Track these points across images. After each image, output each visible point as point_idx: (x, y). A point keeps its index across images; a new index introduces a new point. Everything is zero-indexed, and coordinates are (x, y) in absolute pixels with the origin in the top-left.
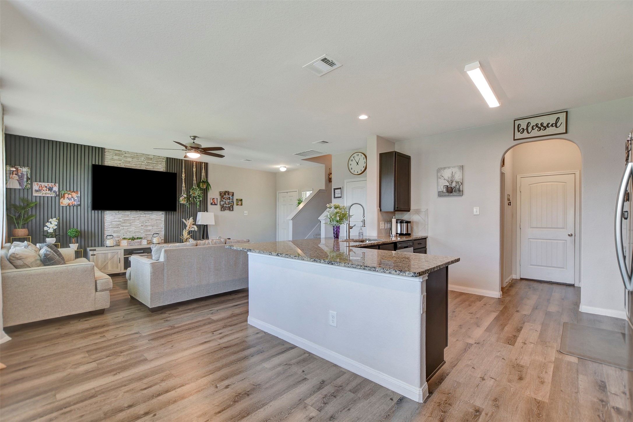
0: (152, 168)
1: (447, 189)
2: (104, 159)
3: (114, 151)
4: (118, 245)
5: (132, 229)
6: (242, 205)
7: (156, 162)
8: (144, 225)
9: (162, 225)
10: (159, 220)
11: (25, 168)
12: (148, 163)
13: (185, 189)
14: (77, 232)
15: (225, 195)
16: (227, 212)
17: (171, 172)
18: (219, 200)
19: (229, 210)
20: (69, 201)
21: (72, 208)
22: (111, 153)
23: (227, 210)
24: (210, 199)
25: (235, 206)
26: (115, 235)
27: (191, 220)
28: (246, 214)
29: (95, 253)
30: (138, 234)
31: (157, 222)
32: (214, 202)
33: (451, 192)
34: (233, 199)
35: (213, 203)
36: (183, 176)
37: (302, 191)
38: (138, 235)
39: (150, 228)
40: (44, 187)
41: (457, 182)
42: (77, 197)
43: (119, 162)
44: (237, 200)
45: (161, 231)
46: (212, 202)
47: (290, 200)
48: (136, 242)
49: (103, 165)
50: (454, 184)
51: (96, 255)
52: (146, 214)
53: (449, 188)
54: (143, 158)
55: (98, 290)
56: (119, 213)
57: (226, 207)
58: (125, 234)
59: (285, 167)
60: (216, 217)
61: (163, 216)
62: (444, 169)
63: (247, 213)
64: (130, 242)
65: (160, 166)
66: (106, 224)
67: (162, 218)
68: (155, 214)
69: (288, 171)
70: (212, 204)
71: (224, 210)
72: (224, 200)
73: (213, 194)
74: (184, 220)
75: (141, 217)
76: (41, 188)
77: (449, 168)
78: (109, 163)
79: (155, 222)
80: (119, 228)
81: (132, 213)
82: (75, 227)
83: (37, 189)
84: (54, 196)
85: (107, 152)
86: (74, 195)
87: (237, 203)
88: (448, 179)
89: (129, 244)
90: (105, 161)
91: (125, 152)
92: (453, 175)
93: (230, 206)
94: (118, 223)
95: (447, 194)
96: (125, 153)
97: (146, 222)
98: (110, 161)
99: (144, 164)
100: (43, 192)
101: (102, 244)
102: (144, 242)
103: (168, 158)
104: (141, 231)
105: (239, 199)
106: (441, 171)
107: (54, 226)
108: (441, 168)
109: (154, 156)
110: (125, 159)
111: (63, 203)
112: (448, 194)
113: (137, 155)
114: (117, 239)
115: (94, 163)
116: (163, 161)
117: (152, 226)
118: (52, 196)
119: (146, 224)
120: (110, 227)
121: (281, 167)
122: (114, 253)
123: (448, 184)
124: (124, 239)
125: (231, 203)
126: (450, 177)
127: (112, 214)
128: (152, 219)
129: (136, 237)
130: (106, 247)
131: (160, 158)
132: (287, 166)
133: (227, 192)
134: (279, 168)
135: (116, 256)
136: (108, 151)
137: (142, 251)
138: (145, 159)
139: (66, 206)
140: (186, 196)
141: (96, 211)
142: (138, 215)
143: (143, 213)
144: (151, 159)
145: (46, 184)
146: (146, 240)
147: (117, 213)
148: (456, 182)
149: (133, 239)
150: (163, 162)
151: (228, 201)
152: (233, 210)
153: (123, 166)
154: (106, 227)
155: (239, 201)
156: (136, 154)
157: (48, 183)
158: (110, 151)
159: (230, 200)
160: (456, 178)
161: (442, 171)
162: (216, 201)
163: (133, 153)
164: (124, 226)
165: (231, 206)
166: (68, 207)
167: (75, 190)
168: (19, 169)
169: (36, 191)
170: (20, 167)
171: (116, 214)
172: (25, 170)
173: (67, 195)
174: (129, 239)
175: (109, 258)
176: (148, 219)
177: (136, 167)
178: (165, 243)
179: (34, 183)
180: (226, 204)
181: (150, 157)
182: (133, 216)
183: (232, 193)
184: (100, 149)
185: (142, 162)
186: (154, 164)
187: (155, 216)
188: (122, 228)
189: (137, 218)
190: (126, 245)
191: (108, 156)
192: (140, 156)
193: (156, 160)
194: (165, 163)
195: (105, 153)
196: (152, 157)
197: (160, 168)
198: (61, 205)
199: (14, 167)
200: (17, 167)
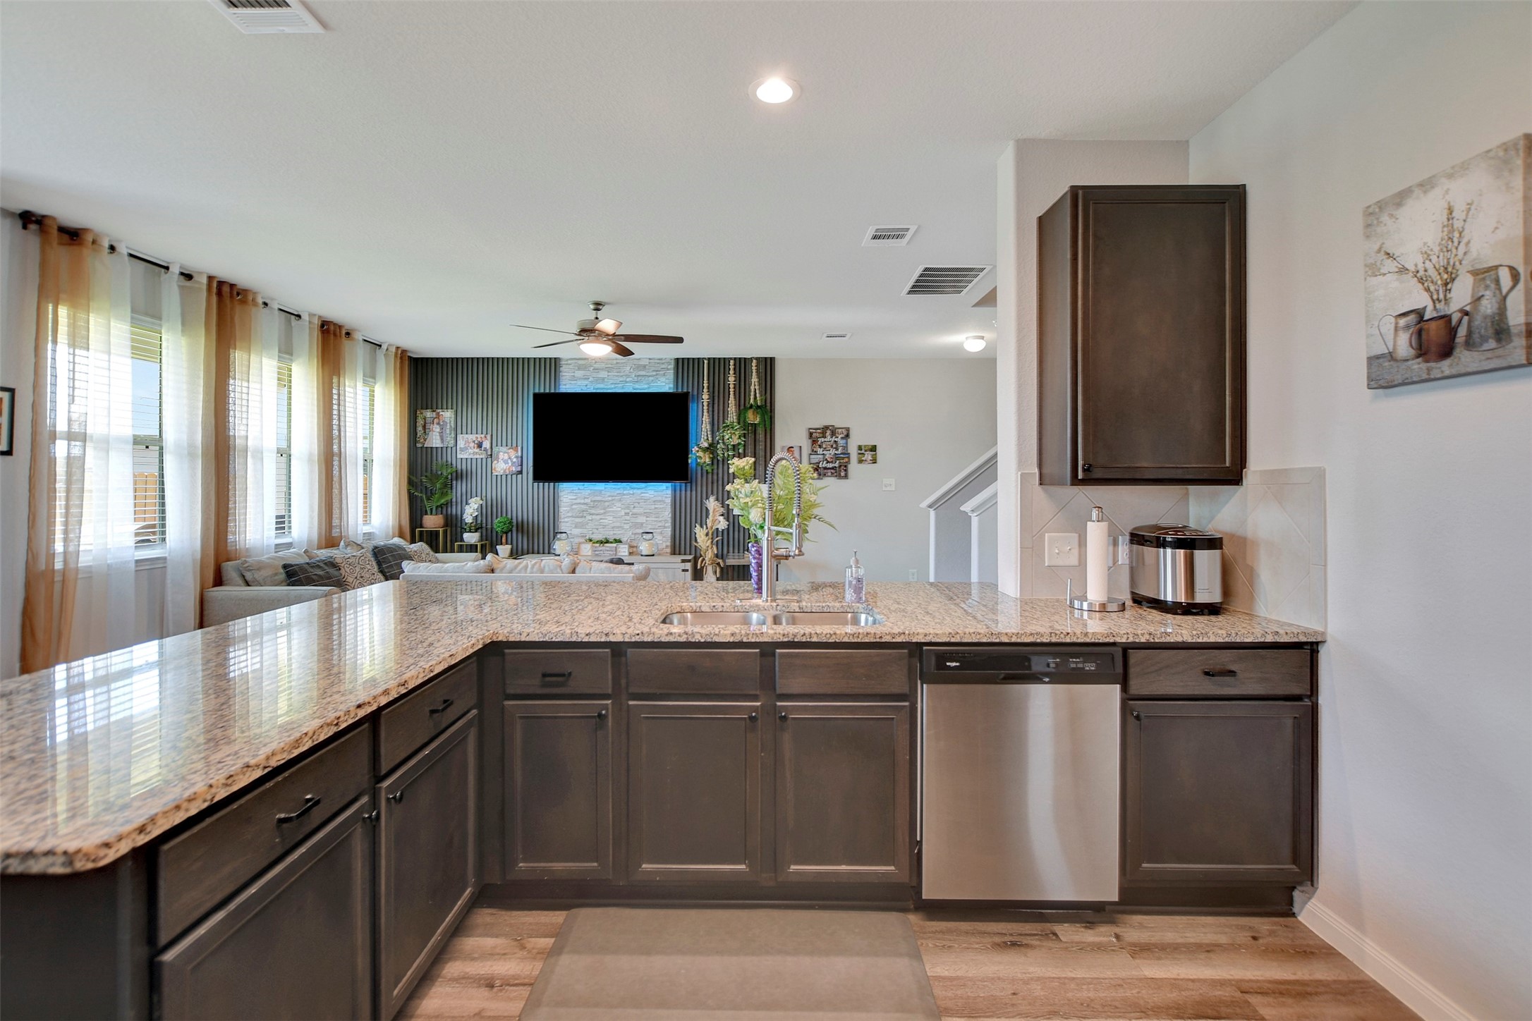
0: (646, 386)
1: (1420, 332)
2: (559, 381)
3: (574, 362)
4: (575, 553)
5: (608, 520)
6: (874, 461)
7: (654, 373)
8: (631, 513)
9: (667, 513)
10: (660, 501)
12: (638, 376)
13: (709, 427)
15: (823, 437)
16: (830, 481)
17: (680, 391)
18: (806, 451)
19: (839, 477)
20: (505, 464)
22: (571, 366)
23: (828, 476)
24: (782, 448)
25: (854, 467)
26: (576, 531)
28: (889, 488)
30: (618, 533)
31: (656, 506)
33: (1446, 351)
34: (845, 447)
36: (705, 397)
39: (642, 519)
40: (472, 443)
41: (1485, 274)
42: (516, 457)
43: (586, 382)
44: (860, 448)
45: (665, 527)
48: (607, 549)
49: (557, 391)
50: (1461, 296)
52: (633, 488)
53: (1433, 325)
54: (628, 368)
56: (585, 486)
57: (826, 468)
58: (595, 531)
59: (982, 338)
61: (669, 492)
62: (1399, 205)
63: (892, 483)
64: (596, 547)
65: (663, 379)
66: (560, 510)
67: (666, 497)
68: (651, 488)
71: (824, 475)
72: (820, 451)
73: (791, 437)
75: (624, 494)
76: (467, 445)
77: (1426, 185)
78: (567, 387)
79: (653, 507)
80: (583, 519)
81: (607, 486)
83: (462, 446)
84: (483, 456)
85: (564, 366)
86: (512, 453)
87: (860, 455)
88: (1421, 267)
89: (594, 553)
90: (561, 383)
92: (1452, 231)
93: (837, 465)
94: (584, 507)
95: (1418, 366)
96: (596, 362)
97: (634, 507)
98: (570, 382)
99: (631, 379)
100: (470, 450)
101: (546, 549)
102: (623, 550)
103: (678, 359)
104: (624, 525)
105: (865, 446)
106: (1379, 223)
108: (1382, 205)
109: (650, 359)
110: (595, 375)
111: (497, 469)
112: (1424, 366)
113: (617, 363)
114: (578, 540)
115: (537, 391)
116: (669, 367)
117: (647, 515)
118: (481, 457)
119: (635, 511)
120: (570, 514)
121: (967, 339)
123: (1419, 299)
124: (589, 540)
125: (843, 458)
126: (1436, 249)
127: (572, 489)
128: (646, 500)
130: (552, 554)
131: (664, 361)
132: (988, 335)
133: (826, 428)
134: (962, 344)
136: (566, 363)
138: (631, 370)
139: (502, 475)
141: (546, 484)
142: (619, 492)
143: (628, 487)
144: (645, 366)
145: (473, 437)
147: (581, 487)
148: (1475, 273)
149: (605, 541)
150: (668, 369)
151: (833, 452)
152: (846, 477)
153: (590, 388)
154: (561, 515)
155: (866, 451)
156: (615, 362)
157: (477, 435)
158: (569, 362)
159: (837, 449)
160: (1474, 250)
161: (1385, 218)
162: (797, 453)
164: (592, 514)
165: (840, 466)
166: (504, 477)
167: (514, 445)
168: (441, 413)
169: (462, 450)
170: (442, 411)
171: (579, 489)
172: (448, 415)
173: (502, 453)
174: (597, 542)
176: (638, 501)
177: (615, 388)
178: (672, 554)
179: (460, 436)
180: (825, 462)
181: (642, 363)
182: (608, 494)
183: (843, 430)
184: (553, 361)
185: (628, 376)
186: (651, 378)
187: (652, 492)
188: (590, 517)
189: (617, 498)
190: (590, 554)
191: (567, 374)
192: (622, 363)
193: (653, 369)
194: (672, 371)
195: (561, 369)
196: (646, 362)
197: (664, 384)
198: (495, 473)
199: (434, 411)
200: (438, 411)
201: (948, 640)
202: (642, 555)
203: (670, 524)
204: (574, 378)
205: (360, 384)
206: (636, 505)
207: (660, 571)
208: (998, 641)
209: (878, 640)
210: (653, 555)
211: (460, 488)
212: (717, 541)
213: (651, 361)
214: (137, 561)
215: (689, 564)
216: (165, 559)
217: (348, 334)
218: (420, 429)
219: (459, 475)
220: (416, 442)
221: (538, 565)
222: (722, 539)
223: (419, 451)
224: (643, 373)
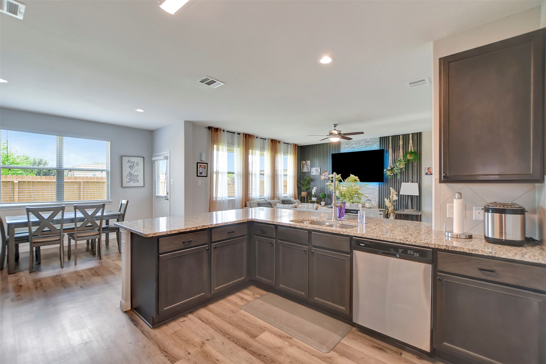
0: (369, 148)
2: (340, 148)
3: (345, 142)
7: (372, 143)
9: (376, 193)
10: (374, 189)
12: (366, 145)
13: (391, 162)
20: (324, 177)
22: (344, 144)
24: (425, 168)
31: (373, 191)
32: (430, 172)
35: (429, 173)
36: (390, 150)
39: (367, 195)
43: (349, 149)
45: (376, 198)
46: (427, 171)
48: (355, 205)
49: (340, 152)
54: (363, 142)
61: (378, 186)
65: (375, 145)
67: (376, 188)
68: (371, 184)
70: (427, 174)
73: (428, 163)
76: (314, 171)
78: (343, 151)
86: (326, 173)
90: (341, 150)
100: (315, 173)
102: (360, 206)
103: (381, 137)
110: (352, 146)
111: (322, 178)
115: (332, 153)
116: (378, 140)
117: (369, 194)
118: (318, 174)
128: (369, 189)
131: (375, 139)
137: (355, 212)
138: (364, 143)
145: (316, 168)
153: (350, 151)
156: (358, 141)
158: (343, 142)
166: (324, 180)
169: (312, 172)
172: (309, 162)
173: (323, 173)
177: (358, 150)
178: (378, 208)
179: (312, 168)
181: (368, 140)
184: (338, 143)
185: (363, 145)
186: (371, 145)
187: (371, 186)
190: (349, 206)
191: (343, 147)
193: (372, 142)
194: (379, 142)
196: (369, 140)
197: (376, 147)
198: (321, 180)
199: (305, 161)
200: (306, 161)
201: (361, 236)
202: (366, 208)
203: (378, 197)
204: (345, 148)
205: (282, 155)
206: (366, 190)
207: (371, 214)
208: (379, 239)
209: (339, 233)
210: (371, 208)
211: (312, 184)
212: (394, 205)
213: (371, 139)
214: (228, 200)
215: (382, 212)
216: (235, 200)
217: (279, 142)
218: (302, 166)
219: (312, 180)
220: (301, 170)
221: (307, 206)
222: (396, 204)
223: (302, 173)
224: (368, 144)
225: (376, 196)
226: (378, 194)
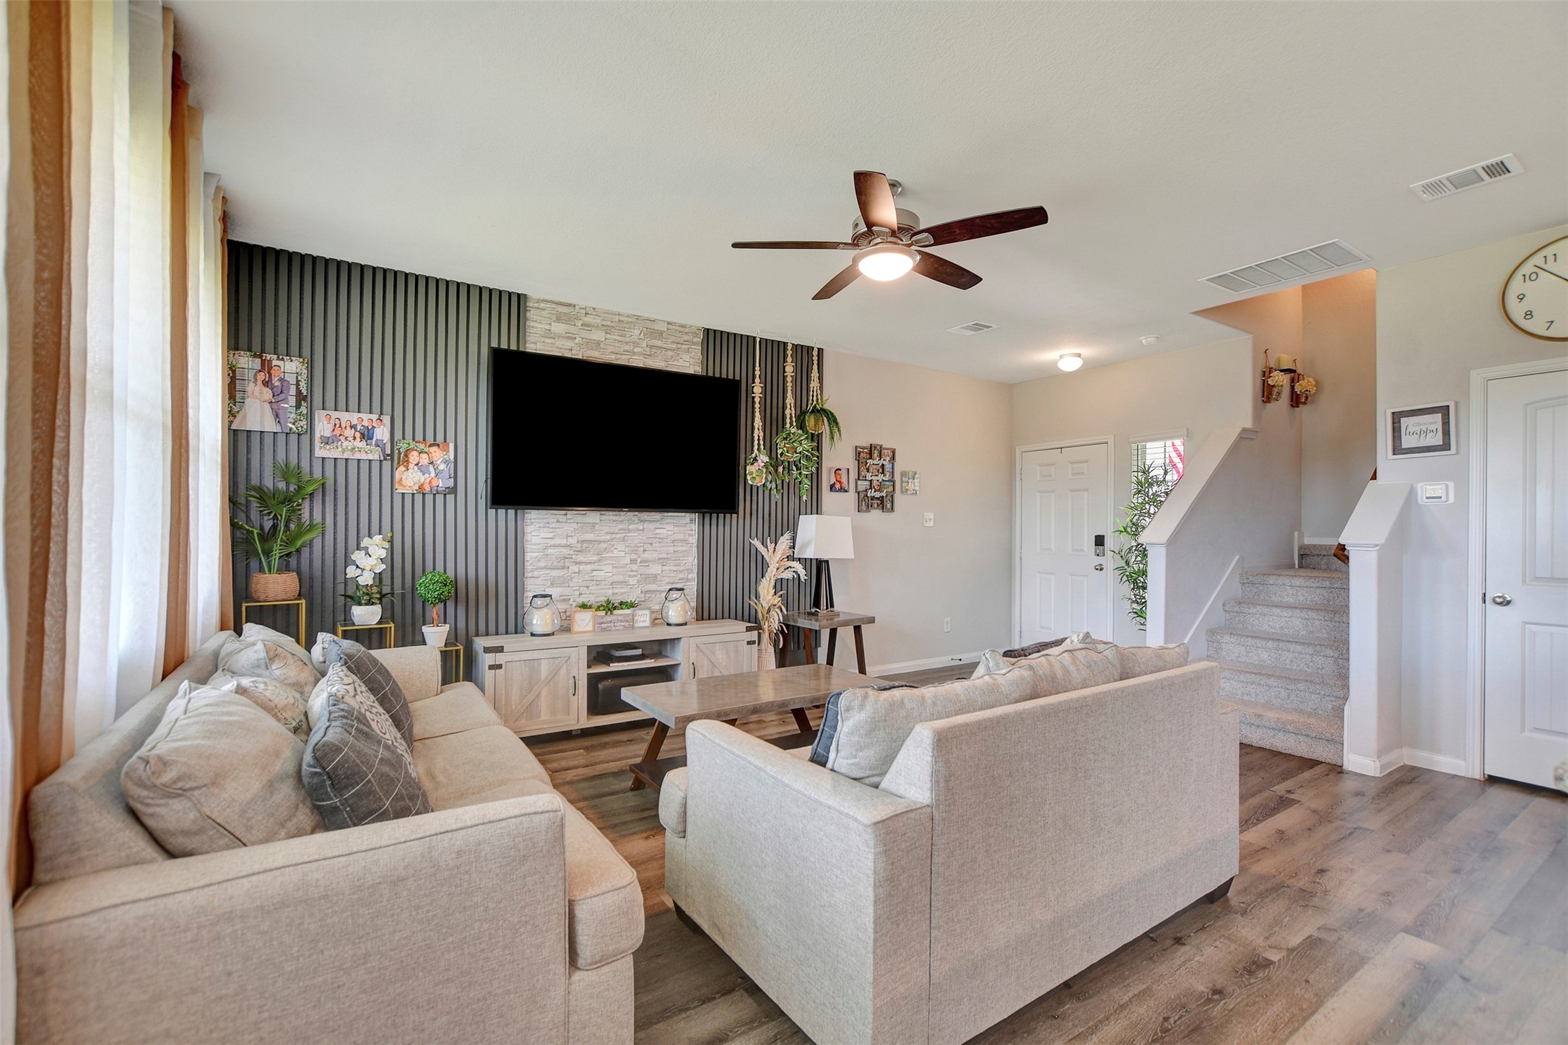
0: (664, 361)
2: (525, 332)
3: (554, 306)
4: (567, 629)
5: (605, 572)
6: (917, 491)
7: (674, 346)
8: (639, 560)
9: (690, 559)
10: (682, 541)
11: (292, 361)
12: (652, 347)
13: (762, 434)
14: (445, 585)
15: (871, 458)
16: (876, 514)
17: (717, 375)
18: (853, 475)
19: (883, 508)
20: (421, 474)
21: (429, 498)
22: (544, 314)
23: (875, 508)
24: (830, 469)
25: (899, 497)
26: (555, 592)
27: (784, 541)
28: (931, 524)
29: (500, 658)
30: (623, 590)
31: (677, 549)
32: (840, 482)
34: (892, 472)
35: (838, 486)
36: (758, 389)
37: (1131, 440)
38: (622, 594)
39: (655, 569)
40: (348, 428)
42: (446, 462)
43: (569, 344)
44: (904, 474)
45: (688, 580)
46: (834, 480)
47: (1074, 474)
48: (620, 618)
49: (521, 349)
51: (503, 666)
52: (644, 521)
54: (637, 332)
55: (581, 962)
56: (568, 516)
57: (873, 498)
58: (584, 590)
59: (1079, 355)
60: (859, 535)
61: (695, 527)
63: (932, 517)
64: (602, 617)
65: (686, 357)
66: (528, 556)
67: (690, 535)
68: (669, 521)
69: (1090, 368)
70: (832, 487)
71: (869, 507)
72: (868, 476)
73: (838, 456)
74: (757, 543)
75: (629, 531)
76: (338, 432)
78: (539, 344)
79: (672, 549)
80: (565, 571)
81: (604, 517)
82: (440, 567)
83: (328, 433)
84: (376, 457)
85: (533, 311)
86: (437, 454)
87: (905, 484)
89: (600, 627)
90: (528, 339)
91: (585, 309)
93: (884, 494)
94: (565, 551)
96: (587, 314)
97: (644, 551)
98: (543, 339)
99: (641, 350)
100: (346, 443)
101: (518, 627)
102: (642, 619)
103: (708, 329)
104: (631, 579)
105: (910, 472)
107: (376, 562)
109: (669, 323)
110: (584, 334)
111: (404, 482)
113: (619, 321)
114: (562, 607)
115: (494, 344)
116: (695, 340)
117: (663, 561)
118: (370, 456)
119: (645, 556)
120: (542, 564)
121: (1061, 357)
122: (557, 661)
124: (584, 606)
125: (888, 487)
127: (546, 521)
128: (661, 540)
129: (616, 600)
130: (532, 635)
131: (687, 330)
132: (1086, 353)
133: (874, 447)
134: (1054, 364)
135: (563, 671)
136: (536, 305)
137: (639, 652)
138: (642, 335)
139: (413, 494)
140: (766, 459)
141: (501, 512)
142: (621, 526)
143: (636, 519)
144: (661, 333)
145: (354, 417)
146: (647, 612)
147: (562, 518)
149: (609, 607)
150: (694, 344)
151: (881, 477)
152: (892, 509)
153: (578, 354)
154: (528, 566)
155: (910, 478)
156: (617, 318)
157: (360, 415)
158: (542, 305)
159: (884, 475)
162: (844, 480)
163: (609, 313)
164: (580, 563)
165: (886, 496)
166: (419, 498)
167: (440, 439)
168: (275, 362)
169: (326, 441)
170: (278, 359)
171: (558, 521)
172: (291, 368)
173: (415, 453)
174: (598, 609)
175: (542, 679)
176: (650, 540)
177: (617, 360)
178: (701, 620)
180: (873, 490)
181: (657, 327)
182: (606, 529)
183: (889, 451)
184: (514, 299)
185: (637, 342)
186: (670, 353)
187: (670, 527)
188: (575, 568)
189: (619, 536)
191: (538, 325)
192: (627, 323)
193: (673, 339)
194: (699, 347)
195: (528, 314)
196: (663, 327)
197: (688, 364)
198: (399, 490)
199: (259, 357)
200: (267, 357)
202: (668, 624)
203: (695, 575)
204: (549, 334)
206: (648, 547)
210: (686, 624)
213: (670, 327)
219: (317, 492)
224: (659, 343)
225: (690, 571)
226: (696, 561)
